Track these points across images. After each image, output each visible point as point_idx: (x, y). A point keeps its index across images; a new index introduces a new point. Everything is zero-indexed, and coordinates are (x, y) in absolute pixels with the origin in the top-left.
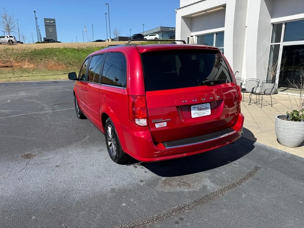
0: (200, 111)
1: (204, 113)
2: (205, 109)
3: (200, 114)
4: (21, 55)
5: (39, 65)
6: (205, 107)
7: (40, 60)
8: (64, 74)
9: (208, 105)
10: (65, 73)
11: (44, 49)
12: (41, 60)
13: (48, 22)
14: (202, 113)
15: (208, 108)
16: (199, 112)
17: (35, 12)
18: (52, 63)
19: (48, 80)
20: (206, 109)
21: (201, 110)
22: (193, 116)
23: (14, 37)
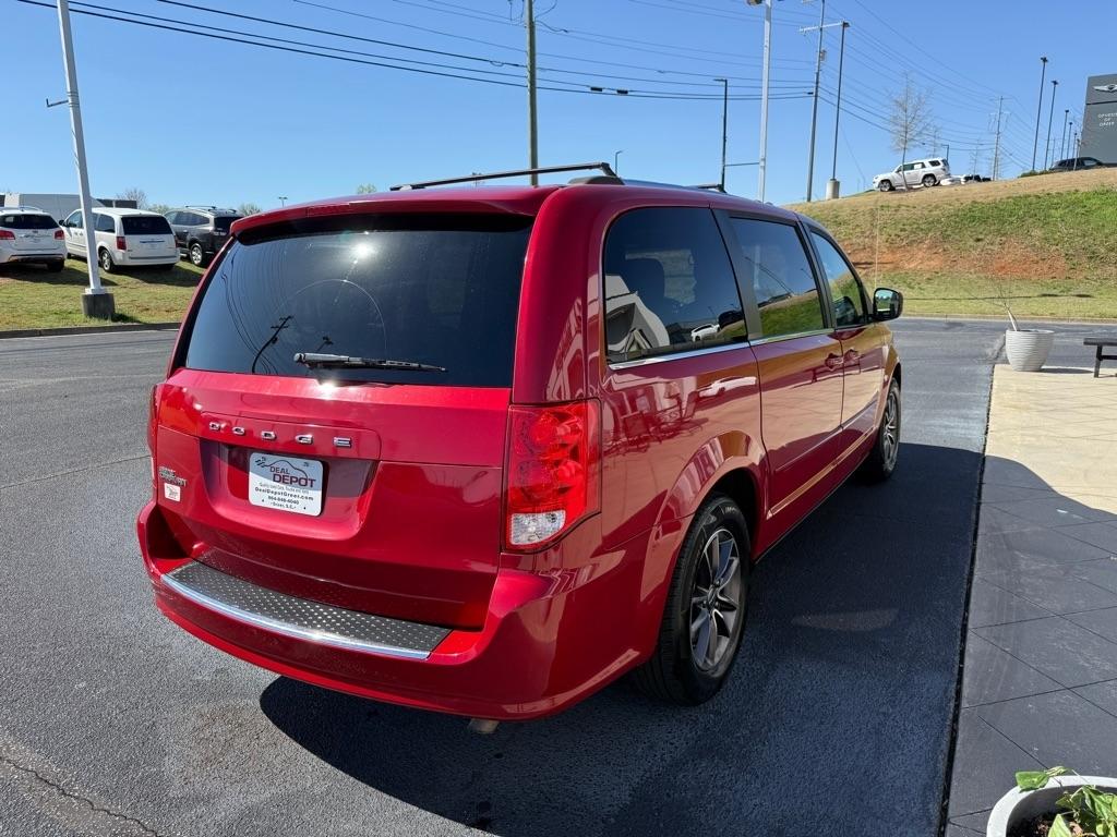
0: (281, 485)
1: (294, 499)
2: (299, 481)
3: (277, 496)
4: (915, 226)
5: (960, 261)
6: (300, 475)
7: (971, 242)
8: (1045, 295)
9: (315, 469)
10: (1045, 292)
11: (1008, 198)
12: (978, 240)
13: (1105, 88)
14: (287, 498)
15: (312, 481)
16: (277, 490)
17: (1045, 60)
18: (1015, 250)
19: (951, 316)
20: (303, 482)
21: (282, 480)
22: (256, 498)
23: (942, 164)
